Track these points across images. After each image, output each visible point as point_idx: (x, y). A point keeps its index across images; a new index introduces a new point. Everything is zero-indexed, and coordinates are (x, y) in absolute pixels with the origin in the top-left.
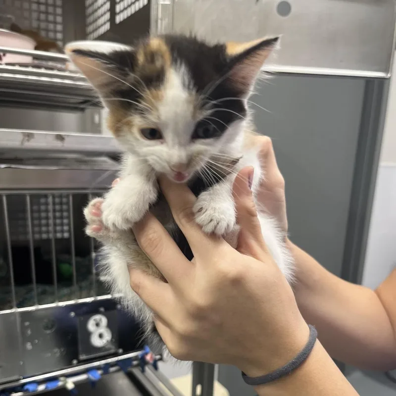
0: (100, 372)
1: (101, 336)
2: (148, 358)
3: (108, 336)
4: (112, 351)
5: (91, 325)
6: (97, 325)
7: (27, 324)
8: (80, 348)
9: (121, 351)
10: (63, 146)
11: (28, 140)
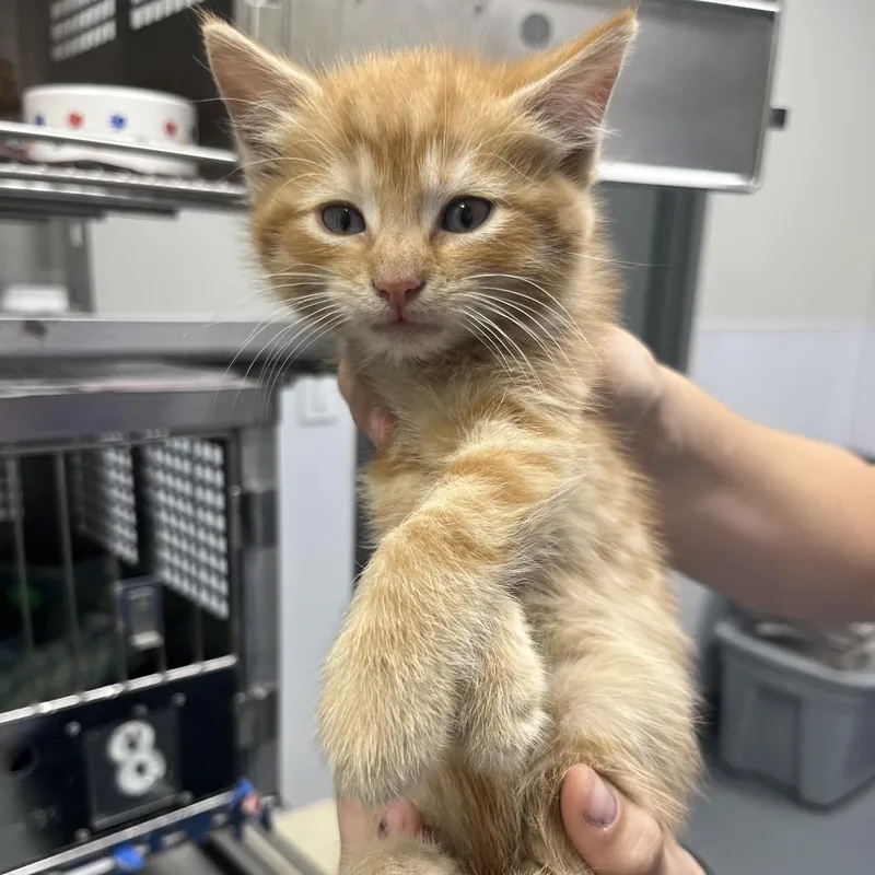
0: (141, 850)
1: (141, 769)
2: (250, 805)
3: (156, 768)
4: (169, 798)
5: (117, 749)
6: (132, 745)
8: (94, 802)
9: (187, 796)
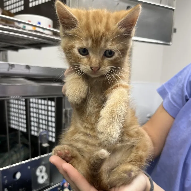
1: (43, 177)
2: (65, 185)
3: (46, 177)
4: (48, 185)
6: (41, 171)
7: (5, 177)
8: (33, 186)
9: (52, 184)
10: (30, 72)
11: (12, 68)
